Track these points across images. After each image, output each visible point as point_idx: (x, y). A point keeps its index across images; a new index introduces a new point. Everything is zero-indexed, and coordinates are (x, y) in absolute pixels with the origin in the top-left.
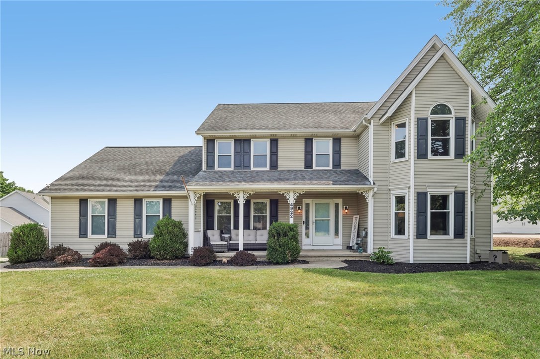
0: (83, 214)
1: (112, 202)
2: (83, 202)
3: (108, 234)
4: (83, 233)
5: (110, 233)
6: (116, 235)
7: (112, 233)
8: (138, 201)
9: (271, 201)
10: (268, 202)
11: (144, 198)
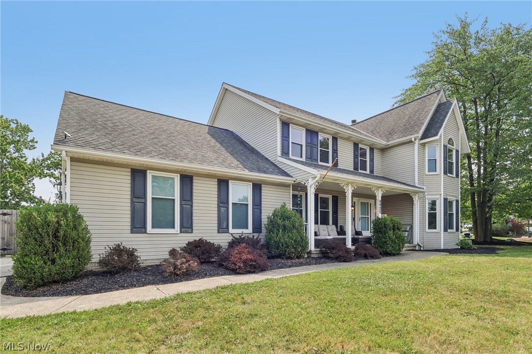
0: (138, 194)
1: (187, 179)
2: (138, 174)
3: (182, 226)
4: (138, 225)
5: (185, 225)
6: (192, 230)
7: (187, 225)
8: (223, 183)
9: (333, 197)
10: (330, 197)
11: (231, 180)
